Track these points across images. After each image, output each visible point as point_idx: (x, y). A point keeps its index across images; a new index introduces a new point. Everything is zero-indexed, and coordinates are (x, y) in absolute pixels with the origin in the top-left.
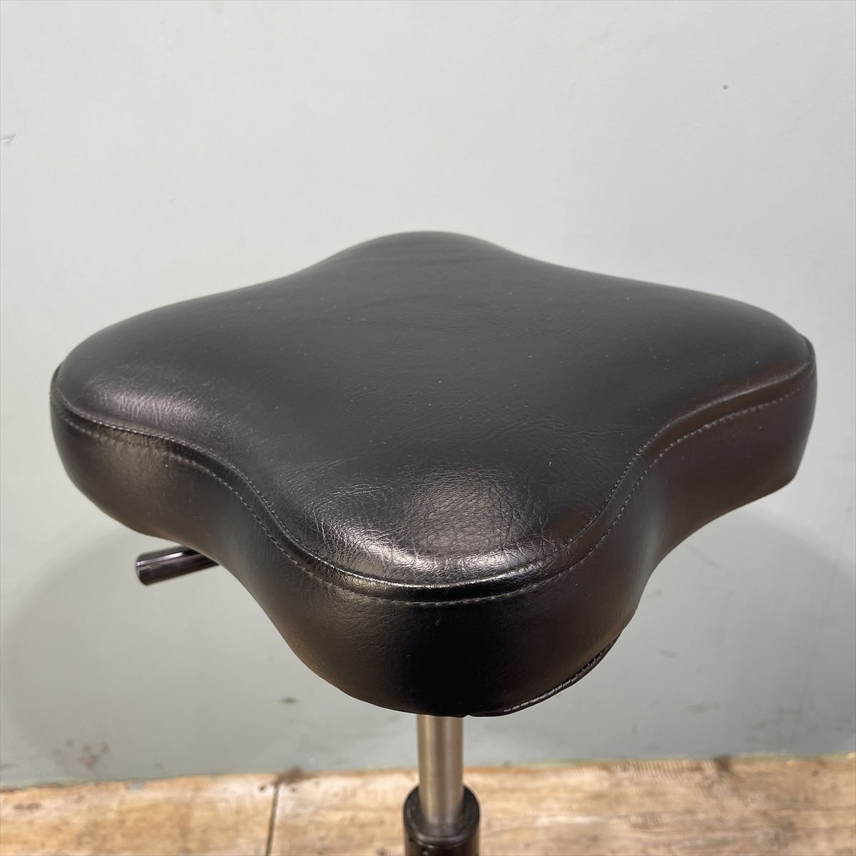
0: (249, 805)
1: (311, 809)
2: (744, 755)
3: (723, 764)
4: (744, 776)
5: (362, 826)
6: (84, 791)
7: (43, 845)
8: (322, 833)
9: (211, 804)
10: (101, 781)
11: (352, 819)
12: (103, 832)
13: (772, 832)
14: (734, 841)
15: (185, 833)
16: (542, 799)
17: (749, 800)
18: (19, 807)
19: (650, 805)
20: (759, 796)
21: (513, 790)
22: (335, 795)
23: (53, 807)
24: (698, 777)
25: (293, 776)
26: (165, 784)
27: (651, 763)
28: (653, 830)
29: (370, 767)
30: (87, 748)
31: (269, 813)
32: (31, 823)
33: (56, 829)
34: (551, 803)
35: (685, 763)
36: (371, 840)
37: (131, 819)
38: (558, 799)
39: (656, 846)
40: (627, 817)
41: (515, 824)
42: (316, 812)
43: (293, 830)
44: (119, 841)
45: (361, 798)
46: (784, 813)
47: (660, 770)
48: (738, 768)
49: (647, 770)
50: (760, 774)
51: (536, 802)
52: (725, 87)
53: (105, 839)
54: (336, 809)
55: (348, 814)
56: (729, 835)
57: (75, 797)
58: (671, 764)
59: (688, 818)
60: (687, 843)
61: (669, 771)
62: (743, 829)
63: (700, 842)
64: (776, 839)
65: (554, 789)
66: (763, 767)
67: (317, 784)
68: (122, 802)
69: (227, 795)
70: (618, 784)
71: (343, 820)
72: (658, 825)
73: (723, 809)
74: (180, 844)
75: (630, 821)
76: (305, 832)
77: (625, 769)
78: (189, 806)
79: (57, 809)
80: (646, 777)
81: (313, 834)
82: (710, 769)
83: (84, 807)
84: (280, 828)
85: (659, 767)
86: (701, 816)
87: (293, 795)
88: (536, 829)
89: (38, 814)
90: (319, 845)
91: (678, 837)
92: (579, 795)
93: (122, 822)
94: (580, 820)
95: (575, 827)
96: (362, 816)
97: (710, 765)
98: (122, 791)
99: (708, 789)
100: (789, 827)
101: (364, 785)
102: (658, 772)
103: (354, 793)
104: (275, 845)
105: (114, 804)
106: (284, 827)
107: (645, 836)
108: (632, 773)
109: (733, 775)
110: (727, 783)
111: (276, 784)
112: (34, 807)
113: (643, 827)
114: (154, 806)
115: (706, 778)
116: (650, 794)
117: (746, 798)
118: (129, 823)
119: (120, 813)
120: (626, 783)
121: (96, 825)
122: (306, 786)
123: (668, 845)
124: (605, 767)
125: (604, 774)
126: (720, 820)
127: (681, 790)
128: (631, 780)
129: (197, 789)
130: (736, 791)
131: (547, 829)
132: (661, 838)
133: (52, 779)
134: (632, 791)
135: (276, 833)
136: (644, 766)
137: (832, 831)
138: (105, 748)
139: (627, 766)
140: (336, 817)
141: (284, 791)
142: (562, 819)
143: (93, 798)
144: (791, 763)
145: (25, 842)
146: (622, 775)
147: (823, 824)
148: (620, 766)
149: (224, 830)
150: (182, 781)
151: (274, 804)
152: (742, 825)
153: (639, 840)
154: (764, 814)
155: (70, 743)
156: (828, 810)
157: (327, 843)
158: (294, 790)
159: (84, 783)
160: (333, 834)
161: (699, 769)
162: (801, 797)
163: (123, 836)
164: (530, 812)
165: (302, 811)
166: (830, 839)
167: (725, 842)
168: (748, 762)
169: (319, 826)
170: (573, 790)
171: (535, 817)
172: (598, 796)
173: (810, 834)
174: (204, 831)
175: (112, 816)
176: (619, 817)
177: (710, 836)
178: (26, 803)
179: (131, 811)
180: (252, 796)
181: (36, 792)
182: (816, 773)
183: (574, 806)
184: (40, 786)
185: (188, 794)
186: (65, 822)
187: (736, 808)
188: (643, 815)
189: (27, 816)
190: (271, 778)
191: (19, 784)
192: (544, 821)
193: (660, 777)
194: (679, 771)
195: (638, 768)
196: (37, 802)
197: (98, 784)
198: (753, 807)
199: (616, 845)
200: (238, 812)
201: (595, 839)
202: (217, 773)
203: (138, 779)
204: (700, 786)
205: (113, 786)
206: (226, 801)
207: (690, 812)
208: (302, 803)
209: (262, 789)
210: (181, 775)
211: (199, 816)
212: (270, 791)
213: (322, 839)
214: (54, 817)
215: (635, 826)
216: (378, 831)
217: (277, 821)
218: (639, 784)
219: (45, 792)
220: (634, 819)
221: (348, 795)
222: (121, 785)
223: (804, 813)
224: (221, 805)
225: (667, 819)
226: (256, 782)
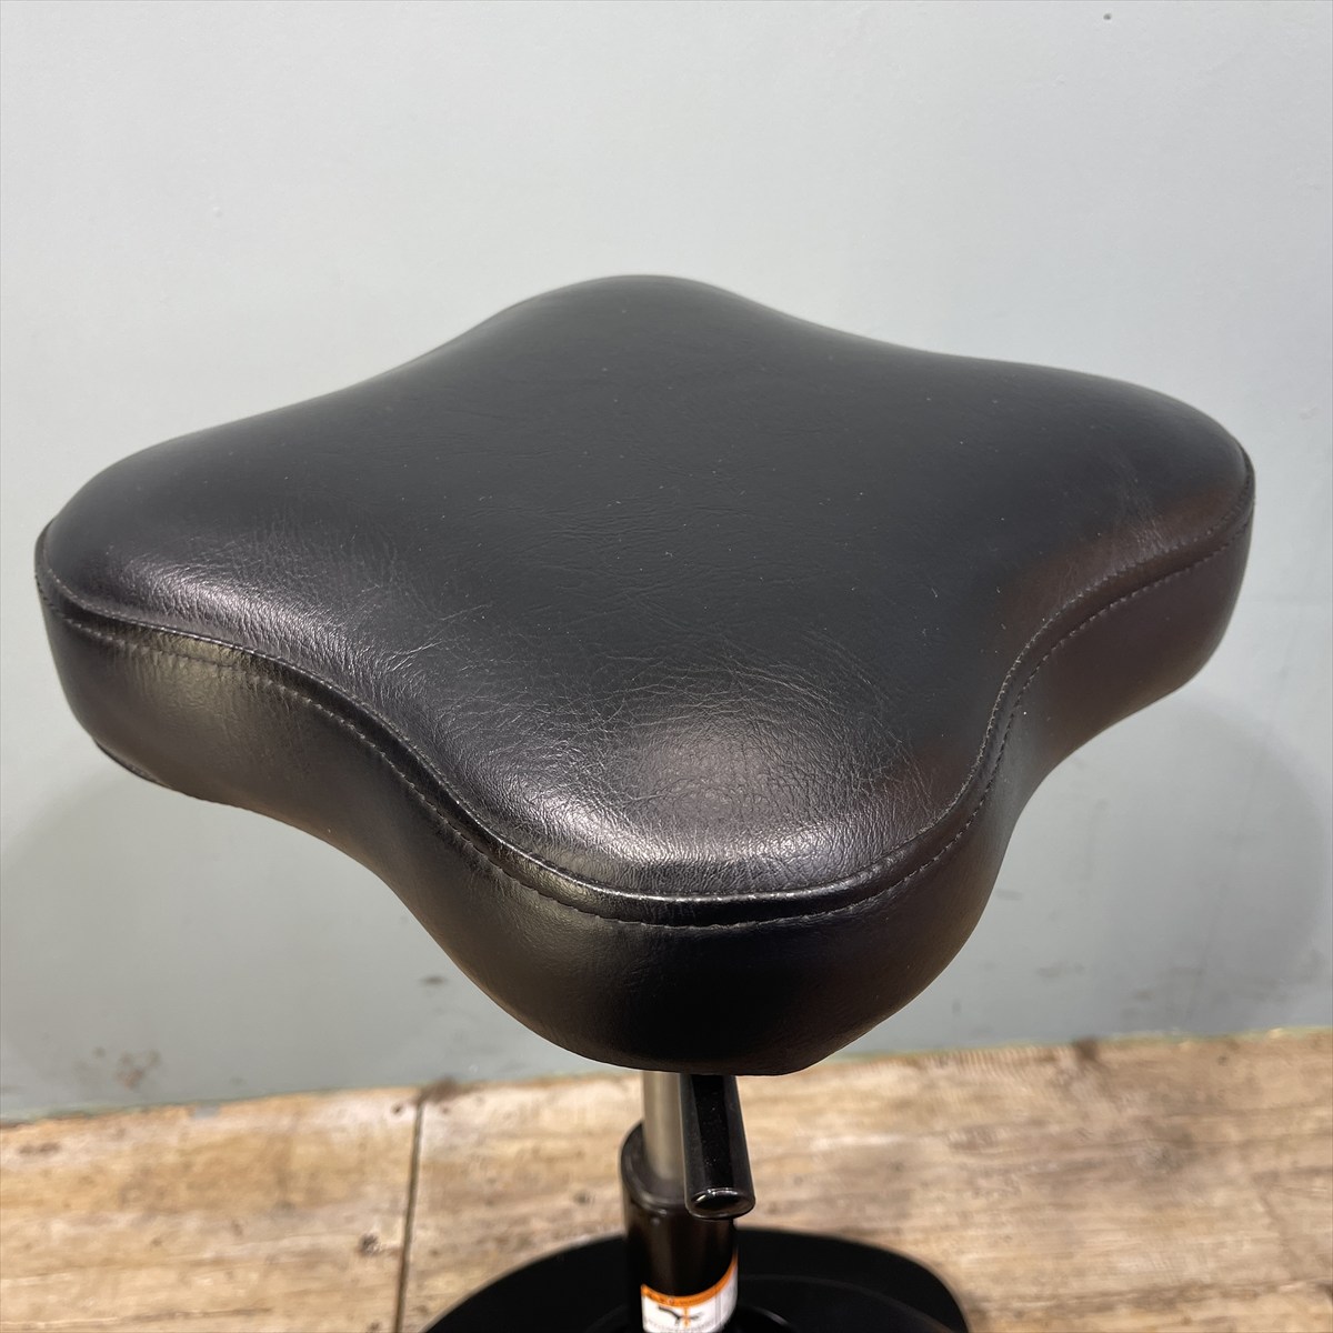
0: (378, 1134)
1: (473, 1138)
2: (1117, 1037)
3: (1086, 1051)
4: (1116, 1067)
5: (551, 1160)
6: (126, 1121)
7: (67, 1206)
8: (492, 1173)
9: (321, 1136)
10: (151, 1106)
11: (536, 1152)
12: (159, 1182)
13: (1158, 1149)
14: (1103, 1163)
15: (283, 1179)
16: (820, 1112)
17: (1125, 1102)
18: (26, 1150)
19: (978, 1115)
20: (1140, 1096)
21: (775, 1100)
22: (508, 1116)
23: (78, 1148)
24: (1049, 1071)
25: (443, 1091)
26: (249, 1108)
27: (980, 1053)
28: (983, 1151)
29: (560, 1072)
30: (126, 1060)
31: (409, 1145)
32: (46, 1173)
33: (86, 1181)
34: (833, 1118)
35: (1031, 1051)
36: (565, 1180)
37: (200, 1161)
38: (843, 1112)
39: (987, 1174)
40: (945, 1133)
41: (780, 1150)
42: (480, 1143)
43: (446, 1170)
44: (183, 1194)
45: (547, 1119)
46: (1178, 1120)
47: (993, 1063)
48: (1109, 1056)
49: (974, 1063)
50: (1142, 1064)
51: (810, 1116)
52: (1108, 17)
53: (161, 1193)
54: (511, 1136)
55: (529, 1144)
56: (1096, 1155)
57: (112, 1131)
58: (1009, 1054)
59: (1034, 1133)
60: (1034, 1169)
61: (1007, 1064)
62: (1117, 1146)
63: (1053, 1166)
64: (1163, 1160)
65: (837, 1097)
66: (1145, 1053)
67: (481, 1101)
68: (184, 1137)
69: (345, 1121)
70: (931, 1086)
71: (520, 1154)
72: (990, 1143)
73: (1085, 1116)
74: (277, 1195)
75: (949, 1139)
76: (465, 1172)
77: (942, 1063)
78: (287, 1139)
79: (87, 1151)
80: (974, 1073)
81: (477, 1176)
82: (1067, 1059)
83: (126, 1146)
84: (424, 1167)
85: (992, 1058)
86: (1054, 1129)
87: (446, 1119)
88: (810, 1156)
89: (56, 1160)
90: (487, 1190)
91: (1020, 1160)
92: (873, 1104)
93: (187, 1167)
94: (876, 1140)
95: (868, 1149)
96: (550, 1146)
97: (1067, 1052)
98: (184, 1119)
99: (1063, 1087)
100: (1184, 1141)
101: (551, 1101)
102: (990, 1066)
103: (536, 1112)
104: (420, 1192)
105: (173, 1140)
106: (433, 1165)
107: (971, 1161)
108: (951, 1069)
109: (1101, 1067)
110: (1092, 1078)
111: (419, 1103)
112: (48, 1148)
113: (969, 1147)
114: (235, 1141)
115: (1061, 1072)
116: (979, 1099)
117: (1120, 1098)
118: (197, 1169)
119: (182, 1152)
120: (942, 1083)
121: (146, 1172)
122: (465, 1106)
123: (1005, 1172)
124: (913, 1062)
125: (910, 1071)
126: (1081, 1133)
127: (1025, 1091)
128: (950, 1079)
129: (299, 1114)
130: (1106, 1090)
131: (827, 1156)
132: (997, 1163)
133: (75, 1106)
134: (951, 1095)
135: (421, 1175)
136: (970, 1059)
137: (1247, 1147)
138: (155, 1059)
139: (945, 1058)
140: (511, 1149)
141: (430, 1113)
142: (849, 1140)
143: (140, 1130)
144: (1186, 1046)
145: (39, 1203)
146: (935, 1072)
147: (1232, 1133)
148: (935, 1059)
149: (343, 1173)
150: (275, 1102)
151: (417, 1132)
152: (1115, 1140)
153: (963, 1167)
154: (1147, 1122)
155: (100, 1053)
156: (1241, 1116)
157: (499, 1187)
158: (446, 1111)
159: (124, 1110)
160: (508, 1174)
161: (1050, 1059)
162: (1201, 1096)
163: (190, 1186)
164: (801, 1132)
165: (458, 1141)
166: (1244, 1159)
167: (1089, 1166)
168: (1123, 1046)
169: (485, 1162)
170: (866, 1096)
171: (809, 1139)
172: (902, 1105)
173: (1214, 1151)
174: (313, 1176)
175: (171, 1158)
176: (933, 1134)
177: (1067, 1157)
178: (38, 1143)
179: (198, 1150)
180: (382, 1121)
181: (51, 1126)
182: (1223, 1060)
183: (867, 1120)
184: (58, 1116)
185: (285, 1122)
186: (100, 1170)
187: (1105, 1115)
188: (968, 1130)
189: (40, 1163)
190: (408, 1095)
191: (25, 1116)
192: (822, 1143)
193: (993, 1073)
194: (1021, 1064)
195: (961, 1061)
196: (55, 1141)
197: (146, 1110)
198: (1131, 1112)
199: (928, 1175)
200: (362, 1146)
201: (898, 1168)
202: (329, 1086)
203: (207, 1102)
204: (1052, 1084)
205: (168, 1114)
206: (343, 1129)
207: (1038, 1122)
208: (458, 1129)
209: (398, 1110)
210: (272, 1094)
211: (304, 1154)
212: (409, 1114)
213: (492, 1181)
214: (82, 1162)
215: (957, 1147)
216: (575, 1168)
217: (423, 1156)
218: (962, 1084)
219: (65, 1126)
220: (955, 1136)
221: (527, 1116)
222: (182, 1112)
223: (1206, 1120)
224: (337, 1137)
225: (1003, 1134)
226: (387, 1101)
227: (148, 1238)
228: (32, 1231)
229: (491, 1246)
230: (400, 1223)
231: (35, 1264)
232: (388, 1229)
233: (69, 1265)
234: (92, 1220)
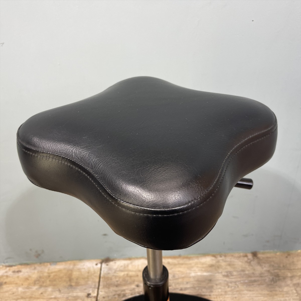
0: (92, 270)
1: (113, 271)
2: (262, 251)
3: (255, 254)
4: (262, 258)
5: (131, 277)
6: (36, 266)
7: (22, 285)
8: (117, 279)
9: (79, 270)
11: (127, 275)
12: (43, 280)
13: (271, 278)
14: (258, 281)
15: (70, 280)
16: (192, 267)
17: (264, 267)
18: (14, 272)
19: (229, 269)
20: (267, 265)
21: (182, 264)
22: (121, 266)
23: (26, 271)
24: (246, 259)
25: (107, 260)
26: (64, 263)
27: (230, 254)
28: (230, 277)
29: (133, 257)
30: (36, 252)
31: (99, 273)
32: (18, 277)
33: (27, 279)
34: (195, 268)
35: (242, 254)
36: (134, 281)
37: (52, 275)
38: (198, 267)
39: (231, 282)
40: (221, 273)
41: (183, 276)
42: (115, 272)
43: (107, 278)
44: (48, 282)
45: (130, 267)
46: (276, 271)
47: (233, 257)
48: (260, 256)
49: (228, 257)
50: (267, 258)
51: (190, 268)
53: (43, 282)
54: (122, 271)
55: (126, 273)
56: (257, 279)
57: (33, 268)
58: (237, 255)
59: (242, 273)
60: (242, 282)
61: (236, 257)
62: (261, 277)
63: (246, 281)
64: (273, 280)
65: (196, 264)
66: (268, 255)
67: (115, 263)
68: (49, 270)
69: (85, 267)
70: (218, 262)
71: (124, 275)
72: (232, 276)
73: (254, 270)
74: (69, 283)
75: (222, 274)
76: (111, 279)
77: (221, 257)
78: (72, 270)
79: (27, 272)
80: (228, 259)
81: (114, 280)
82: (250, 256)
83: (36, 271)
84: (102, 278)
85: (232, 255)
86: (247, 272)
87: (107, 267)
88: (190, 277)
89: (20, 274)
90: (116, 283)
91: (239, 279)
92: (205, 266)
93: (49, 276)
94: (205, 274)
95: (204, 276)
96: (131, 273)
97: (250, 254)
98: (49, 265)
99: (249, 263)
100: (278, 276)
101: (131, 263)
102: (232, 257)
103: (128, 266)
104: (101, 283)
105: (46, 270)
106: (104, 277)
107: (227, 279)
108: (223, 258)
109: (258, 258)
110: (256, 261)
111: (101, 263)
112: (19, 271)
113: (227, 276)
114: (60, 271)
115: (249, 259)
116: (229, 265)
117: (263, 266)
118: (52, 277)
119: (48, 273)
120: (221, 261)
121: (40, 277)
122: (111, 263)
123: (235, 282)
124: (214, 256)
125: (213, 258)
126: (253, 273)
127: (240, 263)
128: (222, 260)
129: (74, 265)
130: (259, 263)
131: (194, 277)
132: (233, 280)
133: (25, 262)
134: (223, 264)
135: (101, 280)
136: (227, 255)
137: (292, 277)
138: (43, 251)
139: (221, 256)
140: (122, 274)
141: (104, 265)
142: (199, 274)
143: (39, 268)
144: (278, 254)
145: (16, 284)
146: (219, 258)
147: (289, 275)
148: (219, 256)
149: (84, 279)
150: (69, 262)
151: (101, 269)
152: (261, 275)
153: (225, 281)
154: (269, 271)
155: (31, 250)
156: (290, 270)
157: (119, 282)
158: (107, 265)
159: (36, 263)
160: (121, 280)
161: (246, 256)
162: (282, 266)
163: (50, 281)
164: (188, 271)
165: (110, 272)
166: (291, 280)
167: (255, 281)
168: (263, 253)
169: (116, 277)
170: (203, 264)
171: (190, 273)
172: (211, 266)
173: (285, 278)
174: (77, 279)
175: (46, 274)
176: (219, 273)
177: (250, 279)
178: (17, 270)
179: (52, 273)
180: (93, 267)
181: (19, 266)
182: (287, 257)
183: (203, 269)
184: (21, 264)
185: (71, 267)
186: (30, 277)
187: (259, 269)
188: (227, 272)
189: (17, 275)
190: (99, 261)
191: (14, 264)
192: (193, 274)
193: (233, 260)
194: (240, 257)
195: (225, 256)
196: (20, 270)
197: (41, 263)
198: (265, 269)
199: (217, 282)
200: (88, 273)
201: (210, 281)
202: (81, 259)
203: (54, 262)
204: (246, 262)
205: (46, 264)
206: (84, 269)
207: (243, 271)
208: (110, 269)
209: (97, 264)
210: (69, 260)
211: (75, 274)
212: (99, 265)
213: (117, 281)
214: (26, 275)
215: (224, 276)
216: (136, 279)
217: (102, 275)
218: (225, 261)
219: (23, 266)
220: (224, 273)
221: (126, 267)
222: (49, 264)
223: (283, 271)
224: (83, 270)
225: (235, 273)
226: (94, 262)
227: (40, 292)
228: (15, 290)
229: (116, 296)
230: (96, 290)
231: (15, 297)
232: (93, 292)
233: (22, 298)
234: (28, 288)
